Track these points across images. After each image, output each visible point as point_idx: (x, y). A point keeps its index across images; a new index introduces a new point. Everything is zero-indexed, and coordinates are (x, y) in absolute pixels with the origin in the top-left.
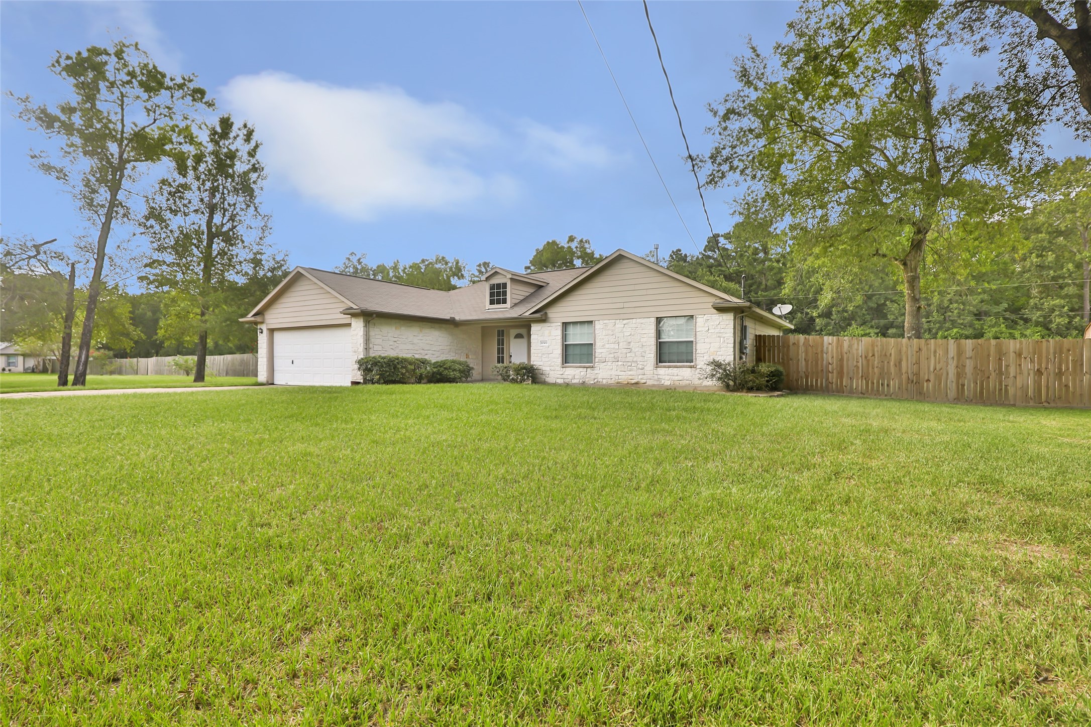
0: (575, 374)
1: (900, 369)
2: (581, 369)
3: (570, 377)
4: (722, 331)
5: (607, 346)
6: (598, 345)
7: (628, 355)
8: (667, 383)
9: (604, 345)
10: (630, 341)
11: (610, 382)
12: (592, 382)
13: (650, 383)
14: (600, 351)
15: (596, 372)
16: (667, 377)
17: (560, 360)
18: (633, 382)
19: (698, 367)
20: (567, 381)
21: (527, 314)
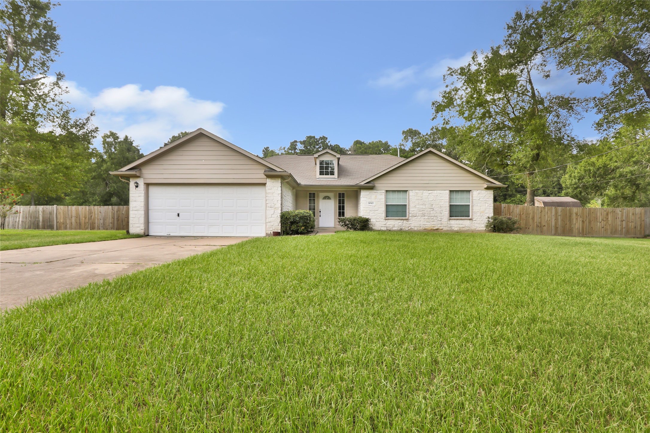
0: (395, 224)
1: (534, 221)
2: (399, 221)
3: (391, 226)
4: (487, 199)
5: (417, 206)
6: (412, 205)
7: (431, 212)
8: (456, 229)
9: (416, 206)
10: (432, 204)
11: (419, 229)
12: (407, 229)
13: (445, 229)
14: (412, 209)
15: (410, 222)
16: (456, 226)
17: (384, 215)
18: (435, 228)
19: (474, 220)
20: (389, 228)
21: (363, 183)
